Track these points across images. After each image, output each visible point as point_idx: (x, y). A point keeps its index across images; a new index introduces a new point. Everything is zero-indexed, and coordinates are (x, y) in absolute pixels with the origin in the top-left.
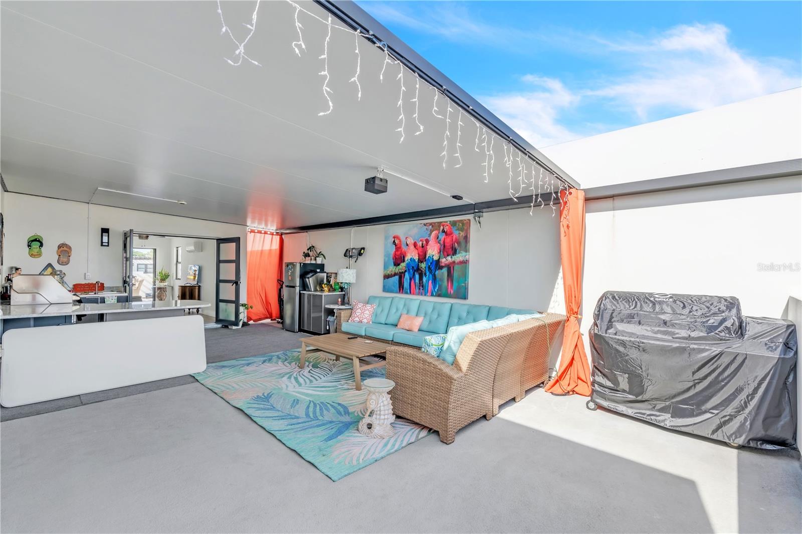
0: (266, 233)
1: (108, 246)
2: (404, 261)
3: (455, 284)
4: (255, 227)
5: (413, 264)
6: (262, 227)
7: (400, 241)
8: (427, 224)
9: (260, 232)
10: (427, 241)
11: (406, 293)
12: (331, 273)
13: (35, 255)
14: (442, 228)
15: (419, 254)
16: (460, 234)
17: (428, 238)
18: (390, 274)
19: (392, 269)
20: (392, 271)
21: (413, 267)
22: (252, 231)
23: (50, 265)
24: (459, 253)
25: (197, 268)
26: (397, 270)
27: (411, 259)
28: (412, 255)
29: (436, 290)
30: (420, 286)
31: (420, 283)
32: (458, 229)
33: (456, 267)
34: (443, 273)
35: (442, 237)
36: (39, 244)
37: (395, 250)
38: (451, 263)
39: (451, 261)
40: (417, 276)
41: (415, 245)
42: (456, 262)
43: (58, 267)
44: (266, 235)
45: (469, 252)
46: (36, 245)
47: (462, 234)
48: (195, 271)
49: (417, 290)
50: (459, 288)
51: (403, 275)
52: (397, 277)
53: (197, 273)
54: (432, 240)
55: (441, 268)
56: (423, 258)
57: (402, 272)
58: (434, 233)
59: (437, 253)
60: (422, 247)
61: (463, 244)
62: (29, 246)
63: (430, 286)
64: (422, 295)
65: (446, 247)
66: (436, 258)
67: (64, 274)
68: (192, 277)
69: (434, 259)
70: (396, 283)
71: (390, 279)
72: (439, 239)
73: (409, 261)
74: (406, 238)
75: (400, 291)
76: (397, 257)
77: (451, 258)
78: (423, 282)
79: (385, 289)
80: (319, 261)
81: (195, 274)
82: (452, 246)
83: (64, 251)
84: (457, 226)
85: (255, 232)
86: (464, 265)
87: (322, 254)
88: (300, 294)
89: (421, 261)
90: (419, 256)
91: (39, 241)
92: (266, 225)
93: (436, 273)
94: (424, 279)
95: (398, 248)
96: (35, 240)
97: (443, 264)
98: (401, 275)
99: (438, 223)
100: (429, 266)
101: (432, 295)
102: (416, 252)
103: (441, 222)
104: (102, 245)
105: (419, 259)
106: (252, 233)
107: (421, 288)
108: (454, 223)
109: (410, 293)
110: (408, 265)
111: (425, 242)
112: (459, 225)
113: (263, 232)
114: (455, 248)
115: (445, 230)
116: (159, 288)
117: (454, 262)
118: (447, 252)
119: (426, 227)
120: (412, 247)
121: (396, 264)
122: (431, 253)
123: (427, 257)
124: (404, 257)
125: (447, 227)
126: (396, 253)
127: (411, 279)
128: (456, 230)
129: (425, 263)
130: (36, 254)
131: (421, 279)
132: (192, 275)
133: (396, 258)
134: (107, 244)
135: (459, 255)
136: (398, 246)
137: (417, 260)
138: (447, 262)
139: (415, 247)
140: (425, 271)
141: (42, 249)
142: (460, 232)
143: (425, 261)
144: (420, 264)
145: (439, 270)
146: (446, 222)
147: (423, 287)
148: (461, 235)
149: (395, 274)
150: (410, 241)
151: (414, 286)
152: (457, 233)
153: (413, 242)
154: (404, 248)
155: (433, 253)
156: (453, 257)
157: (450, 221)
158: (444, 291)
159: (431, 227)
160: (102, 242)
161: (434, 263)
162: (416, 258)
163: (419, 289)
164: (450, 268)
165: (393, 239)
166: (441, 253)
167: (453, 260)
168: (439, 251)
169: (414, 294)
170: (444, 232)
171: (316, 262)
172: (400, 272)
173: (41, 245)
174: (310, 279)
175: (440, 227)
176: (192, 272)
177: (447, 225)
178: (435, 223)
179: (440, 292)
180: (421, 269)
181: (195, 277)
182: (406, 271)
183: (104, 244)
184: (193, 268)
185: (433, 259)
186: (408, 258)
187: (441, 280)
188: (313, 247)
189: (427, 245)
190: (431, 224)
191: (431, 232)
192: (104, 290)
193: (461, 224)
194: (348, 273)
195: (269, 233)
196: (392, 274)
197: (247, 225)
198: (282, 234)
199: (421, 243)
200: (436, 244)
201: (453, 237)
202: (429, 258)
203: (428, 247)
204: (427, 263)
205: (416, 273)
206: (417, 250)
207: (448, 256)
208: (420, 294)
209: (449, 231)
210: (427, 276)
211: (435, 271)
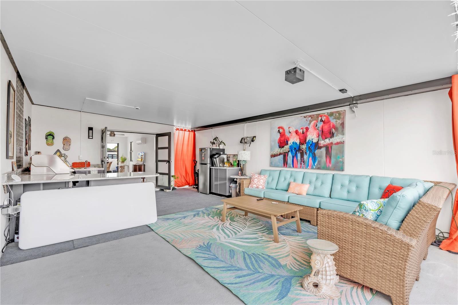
0: (185, 130)
1: (92, 138)
2: (287, 144)
3: (333, 160)
4: (178, 127)
5: (295, 146)
6: (183, 126)
7: (284, 130)
8: (306, 116)
9: (182, 130)
10: (307, 129)
11: (290, 167)
12: (230, 155)
13: (49, 144)
14: (320, 118)
15: (300, 139)
16: (337, 121)
17: (308, 127)
18: (276, 154)
19: (277, 150)
20: (277, 152)
21: (295, 148)
22: (177, 129)
23: (58, 151)
24: (336, 136)
25: (143, 154)
26: (282, 150)
27: (293, 143)
28: (294, 140)
29: (316, 164)
30: (301, 162)
31: (301, 160)
32: (335, 118)
33: (334, 147)
34: (321, 152)
35: (320, 125)
36: (52, 137)
37: (280, 137)
38: (329, 144)
39: (329, 143)
40: (299, 155)
41: (297, 132)
42: (334, 143)
43: (63, 152)
44: (185, 132)
45: (345, 135)
46: (50, 138)
47: (339, 122)
48: (142, 155)
49: (299, 165)
50: (337, 162)
51: (287, 154)
52: (282, 156)
53: (143, 157)
54: (312, 127)
55: (320, 148)
56: (303, 141)
57: (286, 152)
58: (313, 122)
59: (316, 137)
60: (303, 133)
61: (340, 129)
62: (46, 138)
63: (311, 161)
64: (303, 168)
65: (324, 132)
66: (315, 141)
67: (67, 156)
68: (140, 160)
69: (314, 142)
70: (281, 161)
71: (276, 157)
72: (318, 127)
73: (292, 144)
74: (289, 128)
75: (284, 166)
76: (281, 141)
77: (329, 140)
78: (304, 159)
79: (271, 165)
80: (222, 147)
81: (142, 158)
82: (329, 131)
83: (66, 141)
84: (334, 115)
85: (179, 130)
86: (341, 145)
87: (223, 143)
88: (210, 169)
89: (301, 143)
90: (300, 140)
91: (52, 135)
92: (186, 124)
93: (315, 152)
94: (305, 157)
95: (282, 135)
96: (50, 135)
97: (322, 145)
98: (285, 155)
99: (316, 115)
100: (309, 147)
101: (312, 168)
102: (298, 137)
103: (319, 114)
104: (89, 138)
105: (300, 142)
106: (177, 130)
107: (302, 163)
108: (332, 114)
109: (293, 167)
110: (291, 147)
111: (305, 130)
112: (335, 115)
113: (184, 130)
114: (333, 132)
115: (323, 120)
116: (121, 167)
117: (332, 143)
118: (325, 136)
119: (306, 119)
120: (294, 134)
121: (281, 146)
122: (311, 137)
123: (307, 141)
124: (287, 141)
125: (325, 117)
126: (281, 138)
127: (293, 157)
128: (333, 119)
129: (305, 145)
130: (51, 143)
131: (302, 156)
132: (140, 159)
133: (280, 143)
134: (92, 137)
135: (336, 138)
136: (282, 134)
137: (298, 143)
138: (325, 144)
139: (297, 134)
140: (306, 150)
141: (54, 140)
142: (337, 120)
143: (306, 143)
144: (301, 146)
145: (318, 150)
146: (324, 113)
147: (304, 162)
148: (338, 123)
149: (280, 154)
150: (293, 130)
151: (296, 162)
152: (333, 121)
153: (295, 130)
154: (287, 134)
155: (313, 138)
156: (330, 139)
157: (328, 113)
158: (323, 165)
159: (310, 118)
160: (89, 136)
161: (314, 145)
162: (298, 142)
163: (301, 164)
164: (328, 148)
165: (278, 129)
166: (320, 137)
167: (331, 141)
168: (317, 136)
169: (296, 168)
170: (322, 121)
171: (219, 147)
172: (284, 152)
173: (53, 138)
174: (217, 158)
175: (318, 117)
176: (140, 157)
177: (325, 116)
178: (313, 115)
179: (319, 166)
180: (302, 149)
181: (142, 159)
182: (289, 151)
183: (90, 137)
184: (141, 154)
185: (312, 141)
186: (290, 142)
187: (321, 157)
188: (217, 138)
189: (307, 132)
190: (310, 116)
191: (311, 122)
192: (90, 166)
193: (337, 114)
194: (245, 154)
195: (187, 130)
196: (277, 154)
197: (174, 125)
198: (195, 131)
199: (301, 130)
200: (315, 131)
201: (330, 124)
202: (309, 141)
203: (308, 133)
204: (308, 145)
205: (298, 152)
206: (298, 136)
207: (326, 139)
208: (302, 168)
209: (326, 120)
210: (308, 155)
211: (315, 151)
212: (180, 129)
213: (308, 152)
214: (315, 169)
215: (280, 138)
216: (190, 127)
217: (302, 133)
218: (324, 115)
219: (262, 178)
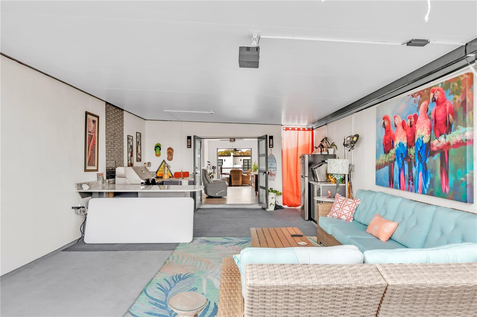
0: (299, 129)
2: (393, 147)
4: (288, 125)
6: (296, 125)
7: (389, 123)
8: (415, 93)
9: (293, 129)
10: (416, 117)
11: (396, 188)
15: (407, 136)
16: (455, 99)
17: (417, 113)
19: (383, 158)
21: (401, 154)
22: (287, 129)
23: (164, 161)
24: (455, 129)
26: (387, 158)
27: (400, 144)
28: (400, 138)
29: (427, 185)
30: (409, 179)
31: (409, 176)
32: (453, 93)
33: (452, 151)
34: (435, 161)
35: (432, 107)
36: (159, 148)
37: (385, 134)
38: (444, 146)
39: (445, 143)
40: (406, 167)
41: (403, 125)
42: (452, 143)
44: (299, 131)
45: (472, 126)
47: (459, 98)
49: (407, 185)
50: (457, 184)
54: (421, 114)
55: (432, 154)
56: (411, 141)
57: (392, 162)
58: (423, 104)
59: (427, 132)
60: (411, 126)
61: (460, 115)
64: (412, 191)
65: (437, 122)
66: (426, 140)
71: (381, 169)
72: (429, 112)
73: (398, 146)
74: (395, 117)
75: (390, 186)
76: (387, 142)
78: (412, 175)
79: (377, 182)
80: (331, 151)
82: (445, 120)
83: (170, 151)
84: (451, 87)
86: (463, 148)
88: (309, 184)
89: (409, 146)
90: (407, 139)
91: (159, 147)
93: (427, 162)
94: (414, 170)
97: (435, 149)
98: (391, 165)
99: (427, 89)
100: (419, 152)
101: (423, 193)
102: (405, 133)
103: (430, 88)
104: (188, 147)
105: (407, 143)
106: (287, 131)
107: (411, 183)
108: (447, 84)
109: (400, 189)
110: (396, 152)
111: (413, 120)
112: (453, 86)
113: (296, 129)
114: (450, 122)
118: (440, 130)
119: (414, 98)
120: (400, 128)
121: (387, 152)
122: (420, 134)
124: (393, 142)
125: (438, 92)
127: (400, 170)
128: (450, 95)
129: (414, 148)
133: (386, 144)
135: (455, 132)
136: (387, 129)
137: (405, 145)
139: (403, 128)
140: (414, 158)
142: (456, 96)
143: (414, 145)
144: (409, 150)
146: (437, 85)
147: (412, 181)
148: (457, 101)
149: (385, 164)
150: (399, 120)
151: (404, 179)
153: (401, 121)
155: (423, 134)
156: (447, 136)
157: (442, 83)
158: (437, 189)
159: (419, 97)
160: (188, 145)
161: (424, 148)
162: (405, 142)
163: (409, 183)
164: (444, 152)
165: (383, 121)
166: (432, 132)
167: (447, 140)
168: (429, 130)
169: (403, 190)
170: (435, 100)
171: (328, 153)
172: (390, 161)
175: (429, 94)
177: (438, 90)
178: (423, 91)
179: (432, 190)
180: (410, 156)
182: (395, 160)
186: (396, 143)
188: (326, 138)
189: (415, 124)
190: (419, 93)
193: (456, 84)
194: (336, 163)
195: (301, 129)
196: (382, 164)
197: (282, 124)
198: (313, 129)
199: (409, 121)
200: (426, 120)
201: (446, 106)
202: (418, 141)
203: (417, 125)
204: (417, 147)
205: (405, 162)
206: (405, 131)
207: (440, 136)
208: (410, 190)
209: (440, 97)
210: (417, 166)
211: (426, 159)
212: (290, 129)
213: (418, 162)
214: (426, 194)
215: (385, 137)
216: (306, 124)
217: (409, 126)
218: (437, 88)
219: (349, 203)
